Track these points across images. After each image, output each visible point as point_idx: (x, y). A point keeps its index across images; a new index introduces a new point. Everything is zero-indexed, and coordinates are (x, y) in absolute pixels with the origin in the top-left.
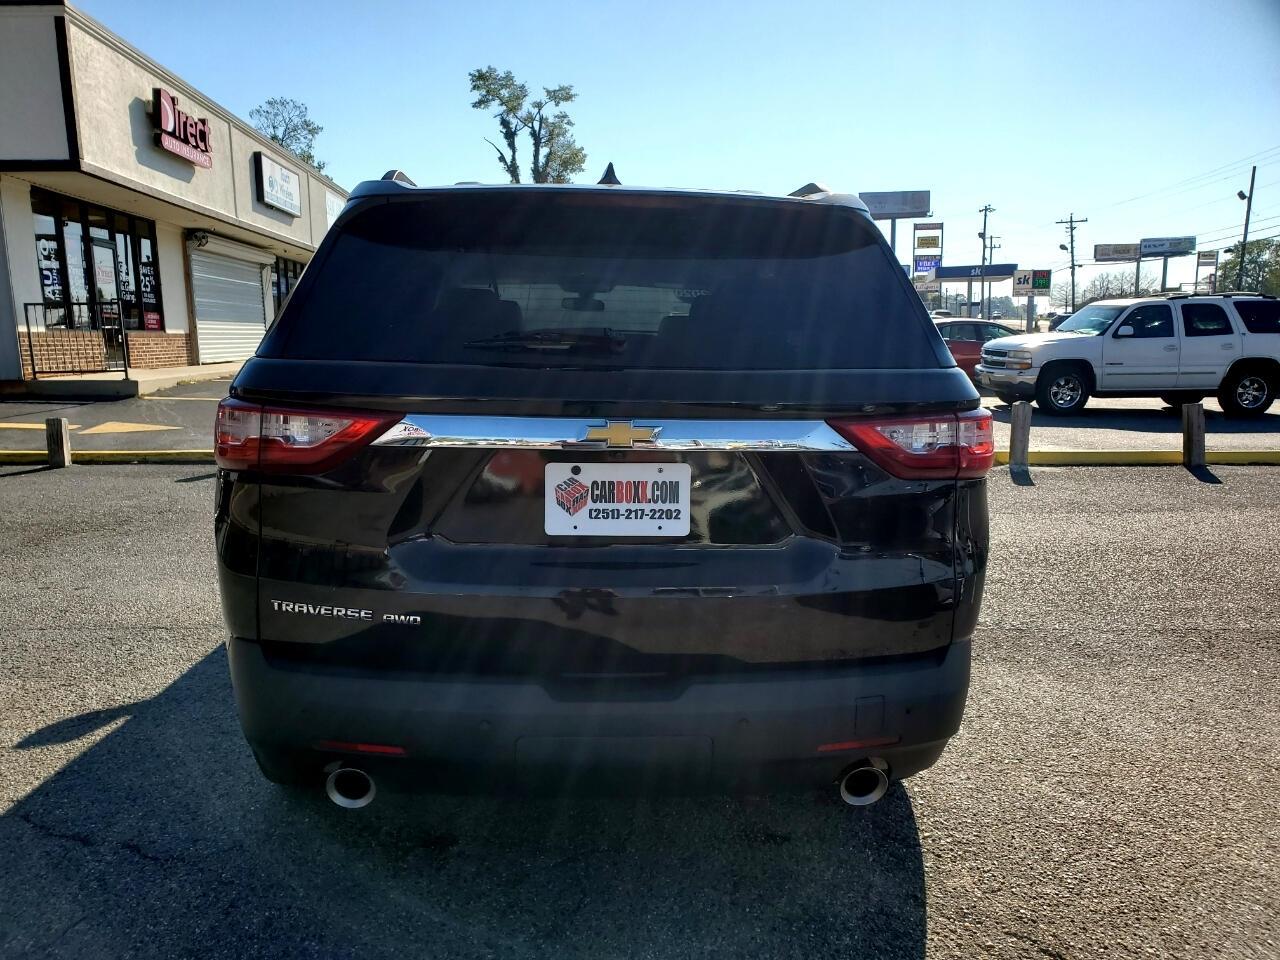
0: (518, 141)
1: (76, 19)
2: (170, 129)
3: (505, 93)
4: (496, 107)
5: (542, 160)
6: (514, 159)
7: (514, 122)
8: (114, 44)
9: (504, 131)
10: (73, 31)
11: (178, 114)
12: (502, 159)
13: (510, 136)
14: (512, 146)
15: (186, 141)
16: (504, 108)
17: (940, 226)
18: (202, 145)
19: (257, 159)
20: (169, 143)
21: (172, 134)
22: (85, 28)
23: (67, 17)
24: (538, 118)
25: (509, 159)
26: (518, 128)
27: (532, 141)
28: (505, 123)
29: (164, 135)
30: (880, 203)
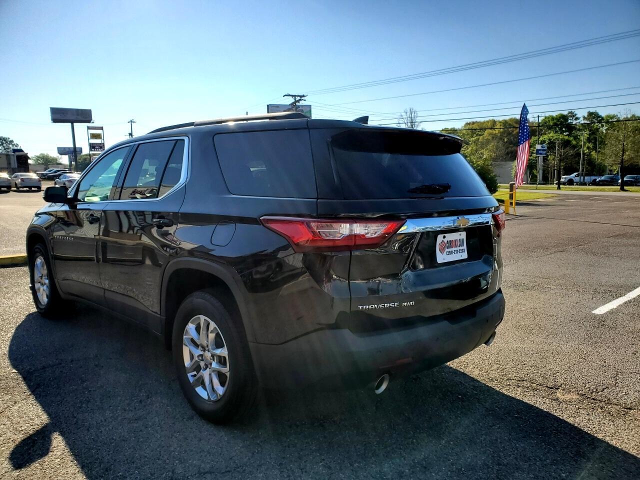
17: (102, 128)
30: (63, 114)
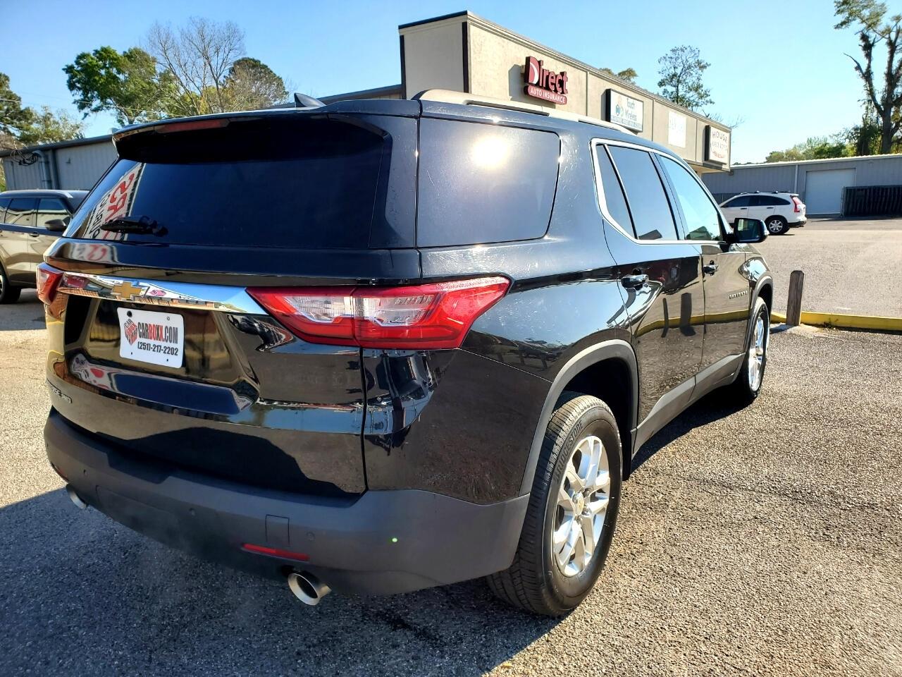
0: (874, 51)
1: (475, 22)
2: (535, 82)
3: (866, 13)
4: (857, 26)
5: (895, 64)
6: (869, 66)
7: (872, 35)
8: (502, 34)
9: (863, 44)
10: (473, 31)
11: (541, 71)
12: (859, 68)
13: (868, 47)
14: (869, 56)
15: (547, 88)
16: (864, 25)
18: (560, 90)
19: (607, 94)
20: (533, 91)
21: (537, 85)
22: (482, 27)
23: (469, 22)
24: (895, 29)
25: (864, 68)
26: (876, 40)
27: (887, 49)
28: (864, 38)
29: (530, 87)
